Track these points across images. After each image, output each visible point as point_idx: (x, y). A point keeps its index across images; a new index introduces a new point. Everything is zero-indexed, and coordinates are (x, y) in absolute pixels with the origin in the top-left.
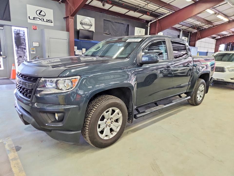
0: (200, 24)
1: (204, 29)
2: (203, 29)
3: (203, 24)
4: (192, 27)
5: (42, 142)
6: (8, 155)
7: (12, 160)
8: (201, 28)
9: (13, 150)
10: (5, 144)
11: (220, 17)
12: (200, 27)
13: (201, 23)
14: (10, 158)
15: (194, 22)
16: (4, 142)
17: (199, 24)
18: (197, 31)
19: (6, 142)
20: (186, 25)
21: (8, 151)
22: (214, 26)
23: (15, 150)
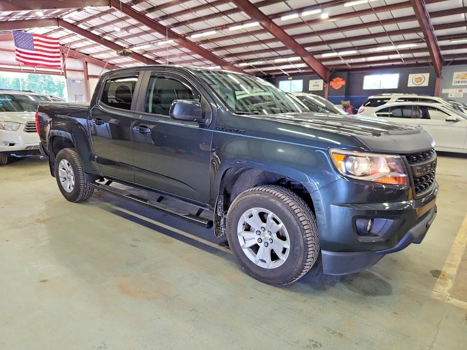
5: (396, 261)
6: (455, 274)
7: (455, 266)
9: (444, 276)
10: (449, 291)
14: (455, 270)
16: (449, 295)
19: (446, 291)
21: (451, 278)
23: (441, 274)
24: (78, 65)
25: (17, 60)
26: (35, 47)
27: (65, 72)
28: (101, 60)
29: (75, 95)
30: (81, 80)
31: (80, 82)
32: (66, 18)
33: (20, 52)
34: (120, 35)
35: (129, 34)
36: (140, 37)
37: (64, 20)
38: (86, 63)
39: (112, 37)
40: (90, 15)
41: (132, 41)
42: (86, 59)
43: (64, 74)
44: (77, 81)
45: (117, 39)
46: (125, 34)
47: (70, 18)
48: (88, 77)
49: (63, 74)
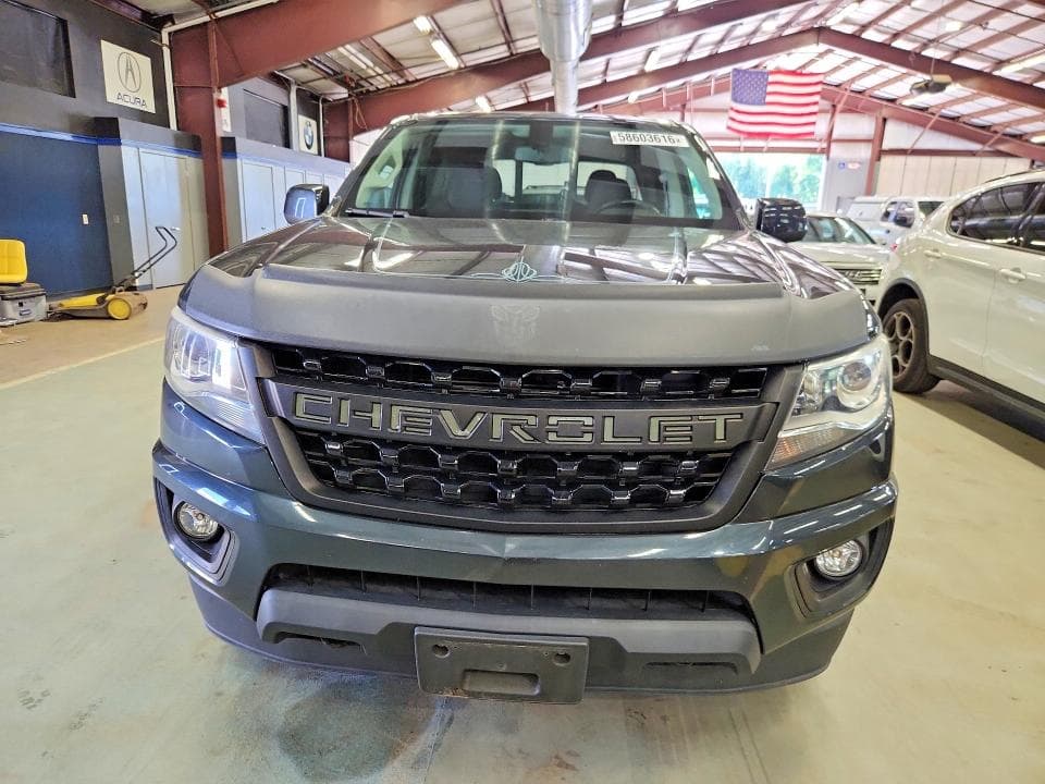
0: (368, 67)
1: (371, 89)
2: (368, 91)
3: (377, 69)
4: (336, 73)
8: (363, 87)
11: (440, 47)
12: (365, 80)
13: (371, 64)
15: (352, 58)
17: (364, 67)
18: (346, 95)
20: (319, 65)
22: (408, 83)
24: (864, 126)
25: (729, 128)
26: (769, 99)
27: (829, 146)
28: (922, 109)
29: (839, 198)
30: (860, 163)
31: (857, 166)
32: (834, 22)
33: (738, 112)
34: (963, 41)
35: (989, 34)
36: (1022, 35)
37: (832, 28)
38: (885, 120)
39: (946, 50)
40: (926, 15)
41: (999, 50)
42: (885, 113)
43: (826, 151)
44: (850, 166)
45: (959, 52)
46: (978, 34)
47: (846, 21)
48: (880, 153)
49: (823, 151)
